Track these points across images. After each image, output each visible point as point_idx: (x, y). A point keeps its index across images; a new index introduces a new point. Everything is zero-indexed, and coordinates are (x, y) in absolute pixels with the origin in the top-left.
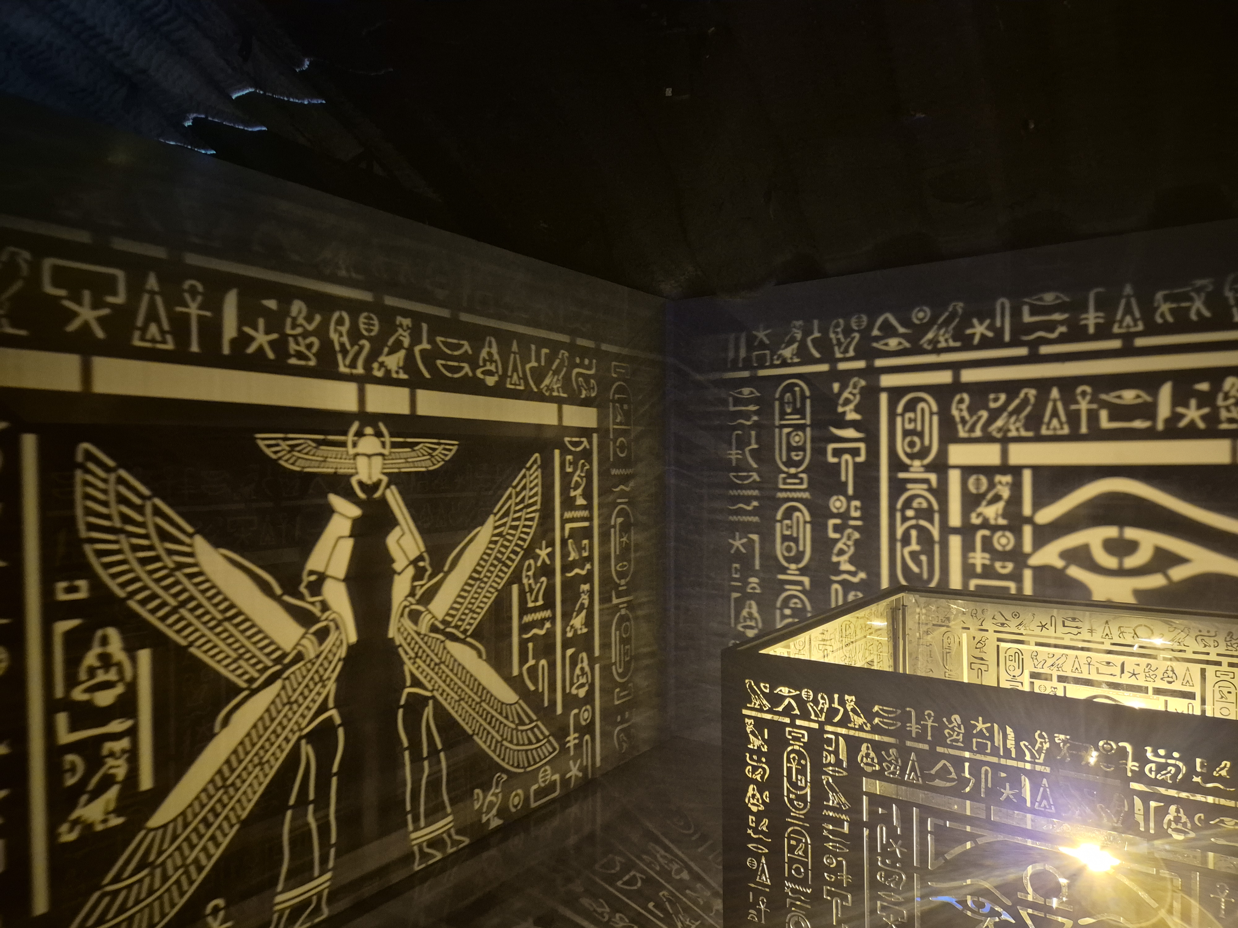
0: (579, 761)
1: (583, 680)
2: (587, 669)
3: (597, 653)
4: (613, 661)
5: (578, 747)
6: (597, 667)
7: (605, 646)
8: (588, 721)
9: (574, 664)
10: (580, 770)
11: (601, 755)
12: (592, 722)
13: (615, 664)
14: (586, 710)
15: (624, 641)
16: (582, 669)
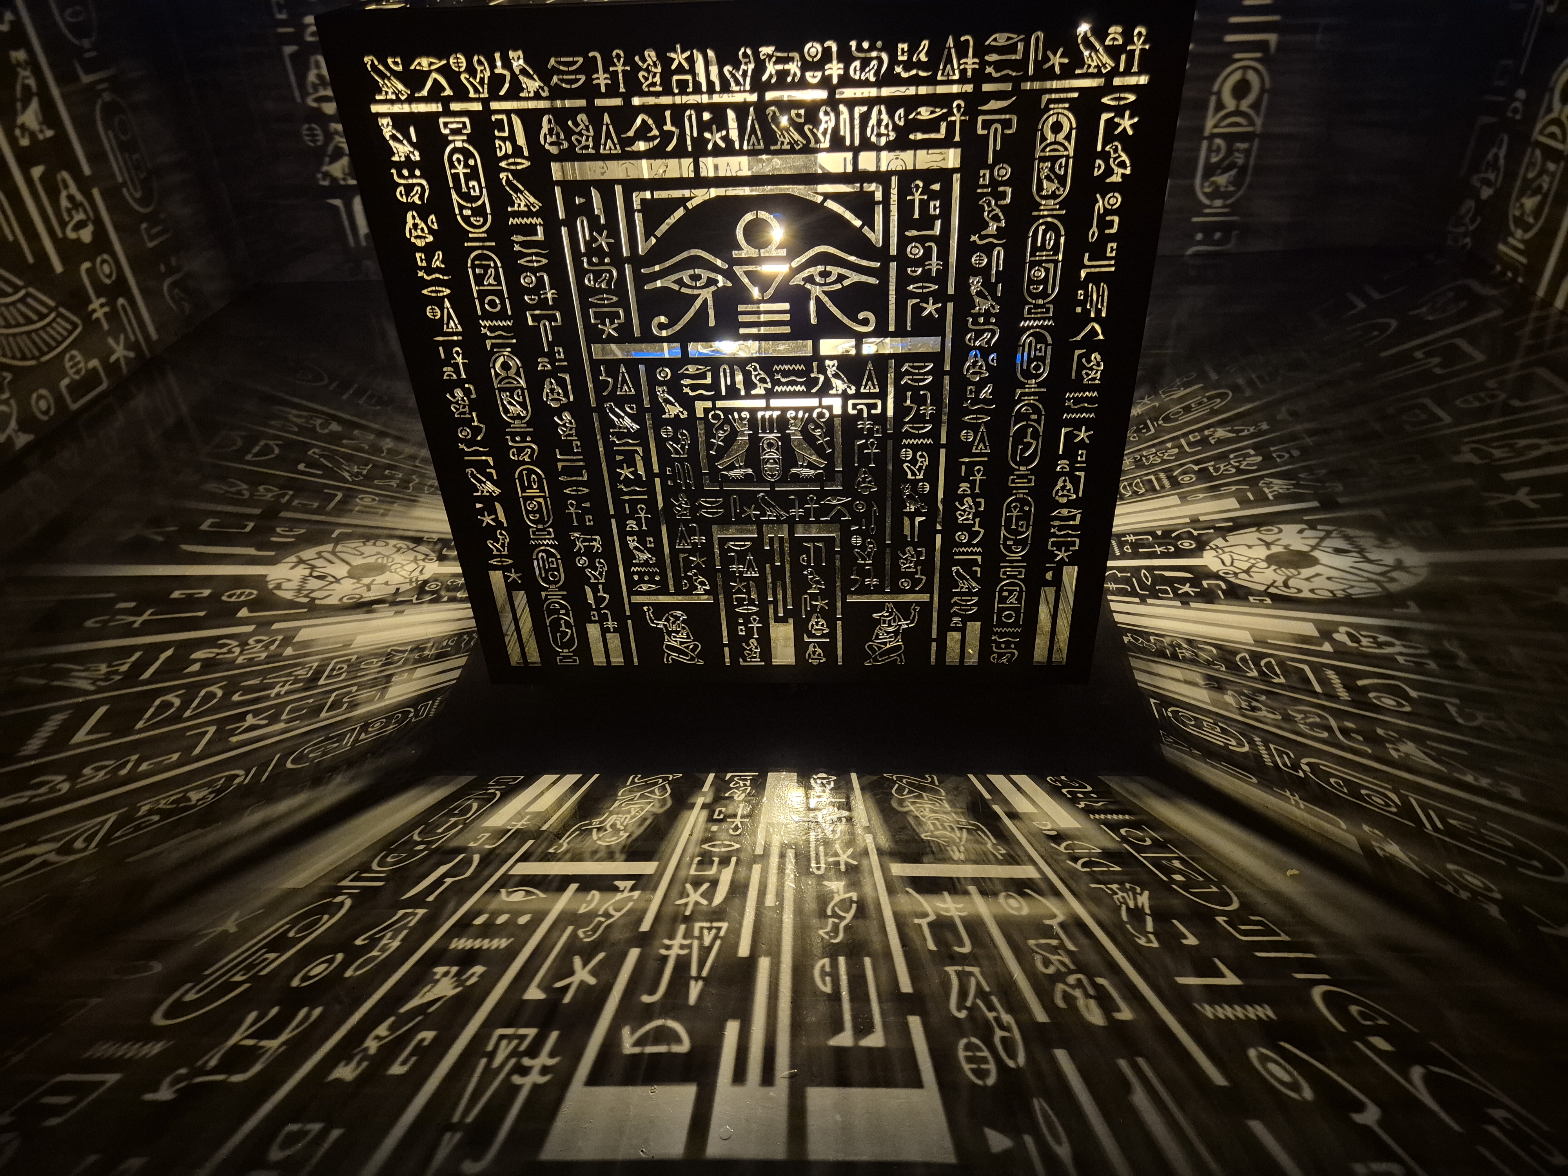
0: (122, 337)
1: (79, 216)
2: (79, 197)
3: (87, 170)
4: (120, 180)
5: (113, 316)
6: (96, 192)
7: (97, 157)
8: (114, 277)
9: (53, 193)
10: (127, 347)
11: (154, 322)
12: (121, 279)
13: (124, 184)
14: (104, 261)
15: (127, 148)
16: (71, 198)
